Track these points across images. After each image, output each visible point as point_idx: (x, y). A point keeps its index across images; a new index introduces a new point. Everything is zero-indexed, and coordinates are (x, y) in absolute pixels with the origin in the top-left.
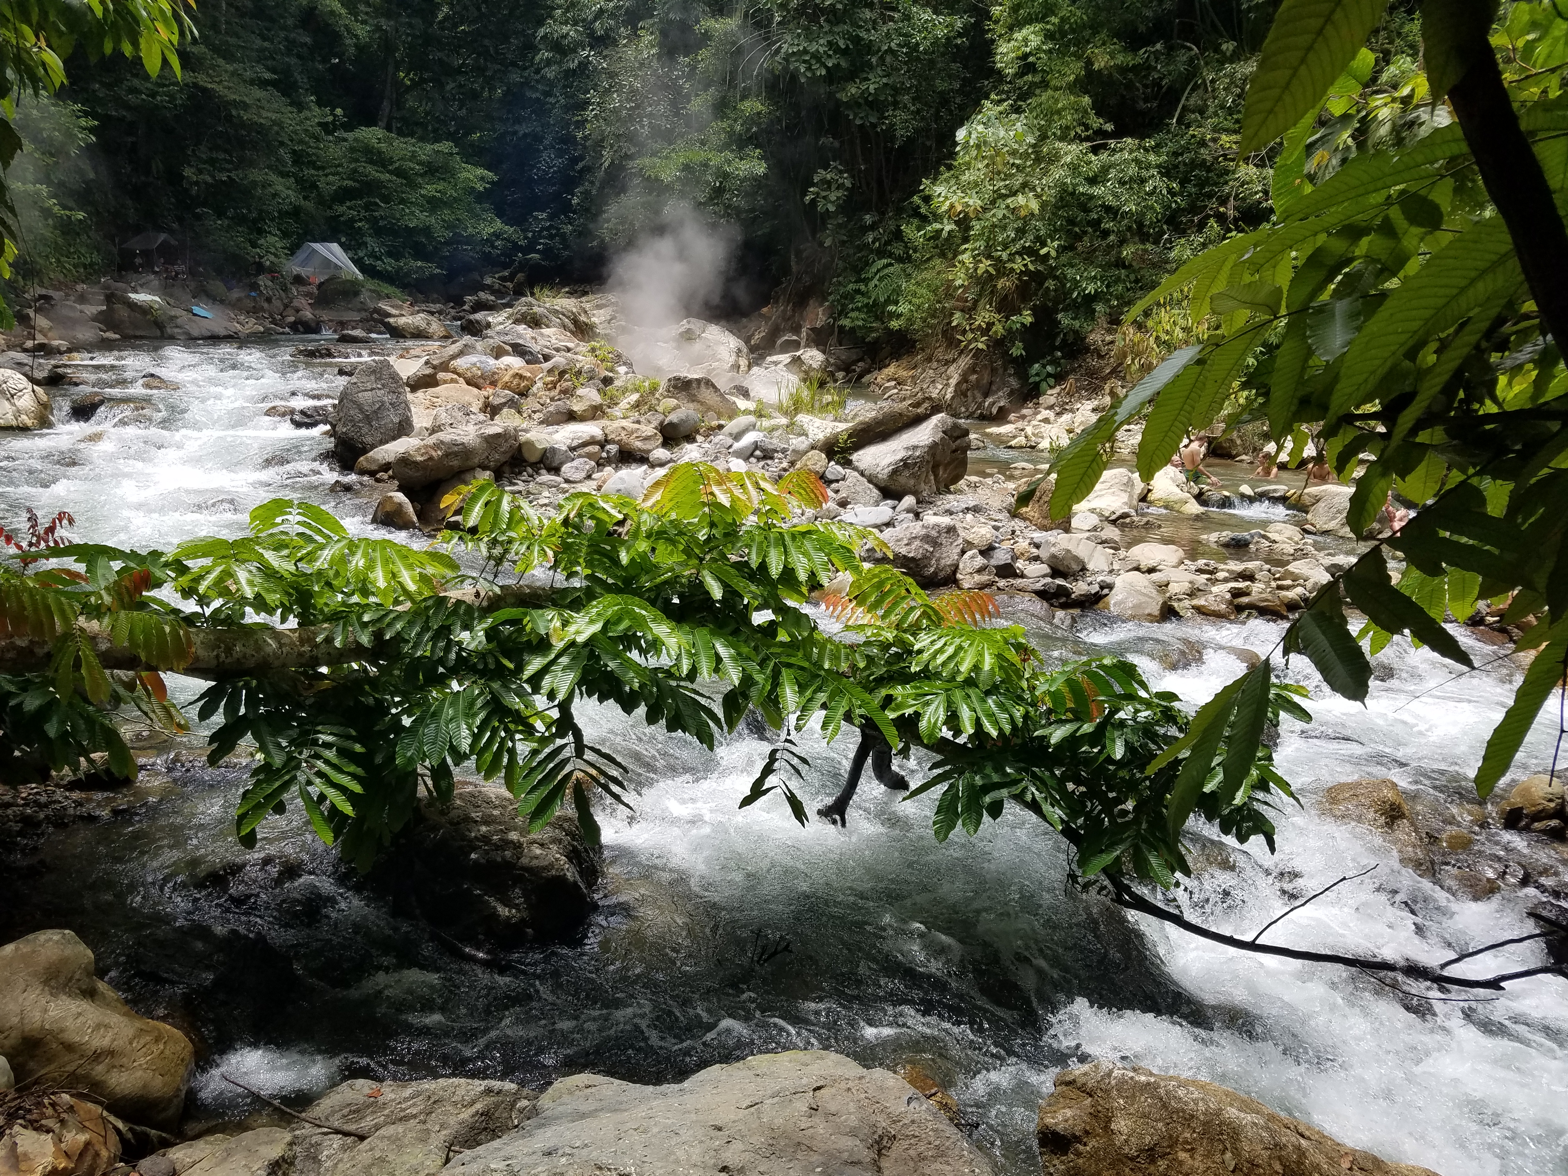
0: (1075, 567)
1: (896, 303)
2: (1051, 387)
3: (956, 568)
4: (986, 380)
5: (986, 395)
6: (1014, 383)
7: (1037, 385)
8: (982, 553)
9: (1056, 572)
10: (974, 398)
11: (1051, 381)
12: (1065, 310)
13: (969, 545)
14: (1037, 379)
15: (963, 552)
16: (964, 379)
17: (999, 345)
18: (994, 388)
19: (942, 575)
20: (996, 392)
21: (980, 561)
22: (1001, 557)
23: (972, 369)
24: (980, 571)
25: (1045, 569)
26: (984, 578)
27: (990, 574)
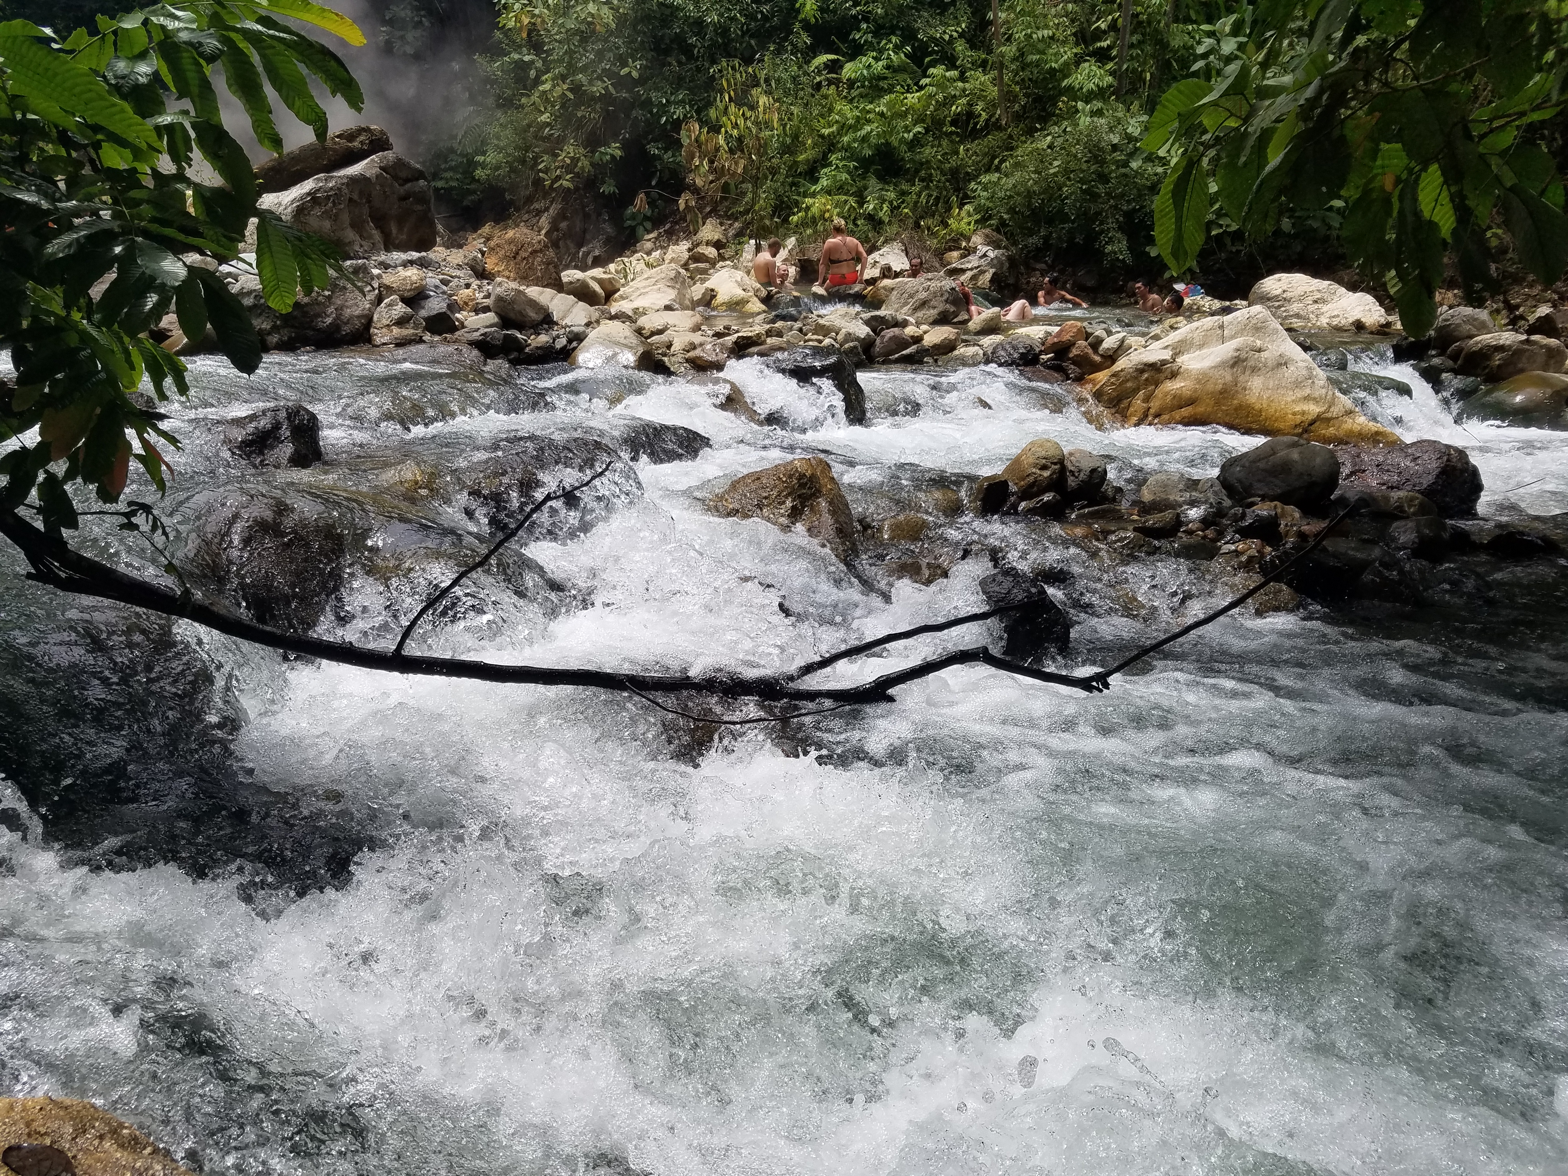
0: (532, 314)
1: (484, 153)
2: (649, 232)
3: (368, 321)
4: (579, 225)
5: (580, 245)
6: (609, 229)
7: (633, 229)
8: (406, 301)
9: (506, 322)
10: (568, 249)
11: (648, 225)
12: (655, 140)
13: (385, 291)
14: (634, 223)
15: (379, 300)
16: (554, 227)
17: (590, 183)
18: (588, 236)
19: (346, 329)
20: (590, 242)
21: (400, 309)
22: (435, 305)
23: (562, 216)
24: (401, 322)
25: (490, 317)
26: (408, 331)
27: (416, 327)
